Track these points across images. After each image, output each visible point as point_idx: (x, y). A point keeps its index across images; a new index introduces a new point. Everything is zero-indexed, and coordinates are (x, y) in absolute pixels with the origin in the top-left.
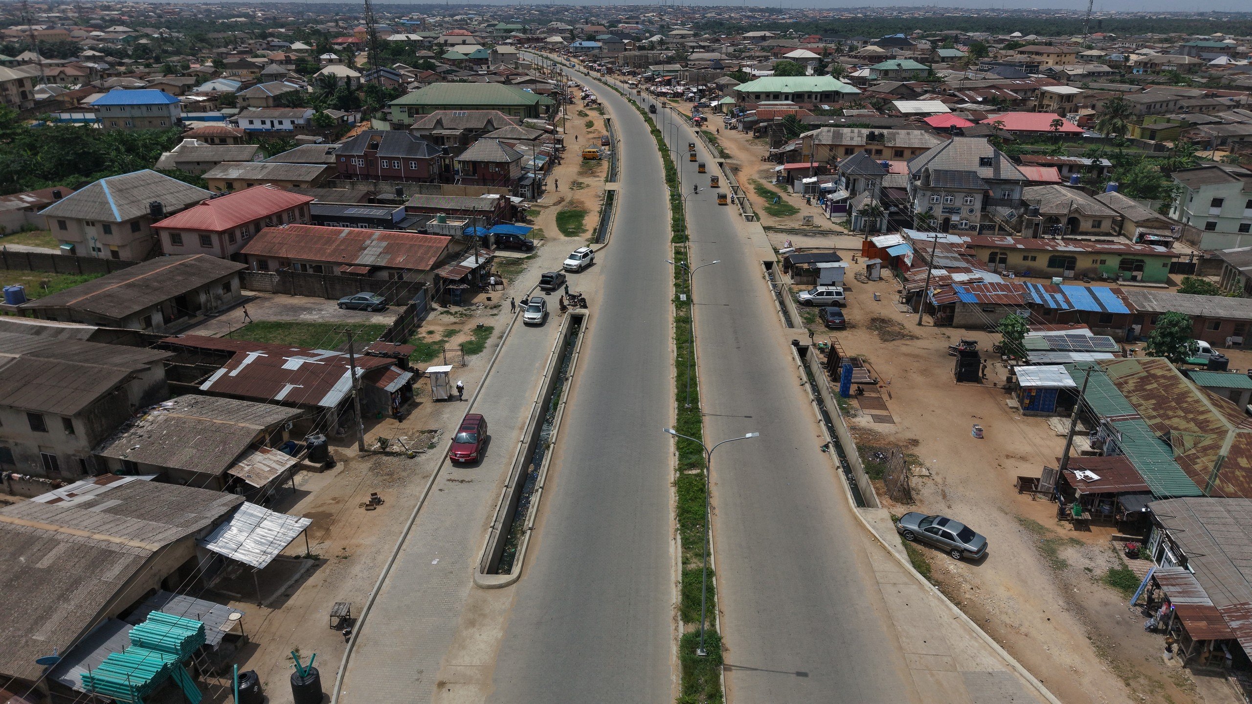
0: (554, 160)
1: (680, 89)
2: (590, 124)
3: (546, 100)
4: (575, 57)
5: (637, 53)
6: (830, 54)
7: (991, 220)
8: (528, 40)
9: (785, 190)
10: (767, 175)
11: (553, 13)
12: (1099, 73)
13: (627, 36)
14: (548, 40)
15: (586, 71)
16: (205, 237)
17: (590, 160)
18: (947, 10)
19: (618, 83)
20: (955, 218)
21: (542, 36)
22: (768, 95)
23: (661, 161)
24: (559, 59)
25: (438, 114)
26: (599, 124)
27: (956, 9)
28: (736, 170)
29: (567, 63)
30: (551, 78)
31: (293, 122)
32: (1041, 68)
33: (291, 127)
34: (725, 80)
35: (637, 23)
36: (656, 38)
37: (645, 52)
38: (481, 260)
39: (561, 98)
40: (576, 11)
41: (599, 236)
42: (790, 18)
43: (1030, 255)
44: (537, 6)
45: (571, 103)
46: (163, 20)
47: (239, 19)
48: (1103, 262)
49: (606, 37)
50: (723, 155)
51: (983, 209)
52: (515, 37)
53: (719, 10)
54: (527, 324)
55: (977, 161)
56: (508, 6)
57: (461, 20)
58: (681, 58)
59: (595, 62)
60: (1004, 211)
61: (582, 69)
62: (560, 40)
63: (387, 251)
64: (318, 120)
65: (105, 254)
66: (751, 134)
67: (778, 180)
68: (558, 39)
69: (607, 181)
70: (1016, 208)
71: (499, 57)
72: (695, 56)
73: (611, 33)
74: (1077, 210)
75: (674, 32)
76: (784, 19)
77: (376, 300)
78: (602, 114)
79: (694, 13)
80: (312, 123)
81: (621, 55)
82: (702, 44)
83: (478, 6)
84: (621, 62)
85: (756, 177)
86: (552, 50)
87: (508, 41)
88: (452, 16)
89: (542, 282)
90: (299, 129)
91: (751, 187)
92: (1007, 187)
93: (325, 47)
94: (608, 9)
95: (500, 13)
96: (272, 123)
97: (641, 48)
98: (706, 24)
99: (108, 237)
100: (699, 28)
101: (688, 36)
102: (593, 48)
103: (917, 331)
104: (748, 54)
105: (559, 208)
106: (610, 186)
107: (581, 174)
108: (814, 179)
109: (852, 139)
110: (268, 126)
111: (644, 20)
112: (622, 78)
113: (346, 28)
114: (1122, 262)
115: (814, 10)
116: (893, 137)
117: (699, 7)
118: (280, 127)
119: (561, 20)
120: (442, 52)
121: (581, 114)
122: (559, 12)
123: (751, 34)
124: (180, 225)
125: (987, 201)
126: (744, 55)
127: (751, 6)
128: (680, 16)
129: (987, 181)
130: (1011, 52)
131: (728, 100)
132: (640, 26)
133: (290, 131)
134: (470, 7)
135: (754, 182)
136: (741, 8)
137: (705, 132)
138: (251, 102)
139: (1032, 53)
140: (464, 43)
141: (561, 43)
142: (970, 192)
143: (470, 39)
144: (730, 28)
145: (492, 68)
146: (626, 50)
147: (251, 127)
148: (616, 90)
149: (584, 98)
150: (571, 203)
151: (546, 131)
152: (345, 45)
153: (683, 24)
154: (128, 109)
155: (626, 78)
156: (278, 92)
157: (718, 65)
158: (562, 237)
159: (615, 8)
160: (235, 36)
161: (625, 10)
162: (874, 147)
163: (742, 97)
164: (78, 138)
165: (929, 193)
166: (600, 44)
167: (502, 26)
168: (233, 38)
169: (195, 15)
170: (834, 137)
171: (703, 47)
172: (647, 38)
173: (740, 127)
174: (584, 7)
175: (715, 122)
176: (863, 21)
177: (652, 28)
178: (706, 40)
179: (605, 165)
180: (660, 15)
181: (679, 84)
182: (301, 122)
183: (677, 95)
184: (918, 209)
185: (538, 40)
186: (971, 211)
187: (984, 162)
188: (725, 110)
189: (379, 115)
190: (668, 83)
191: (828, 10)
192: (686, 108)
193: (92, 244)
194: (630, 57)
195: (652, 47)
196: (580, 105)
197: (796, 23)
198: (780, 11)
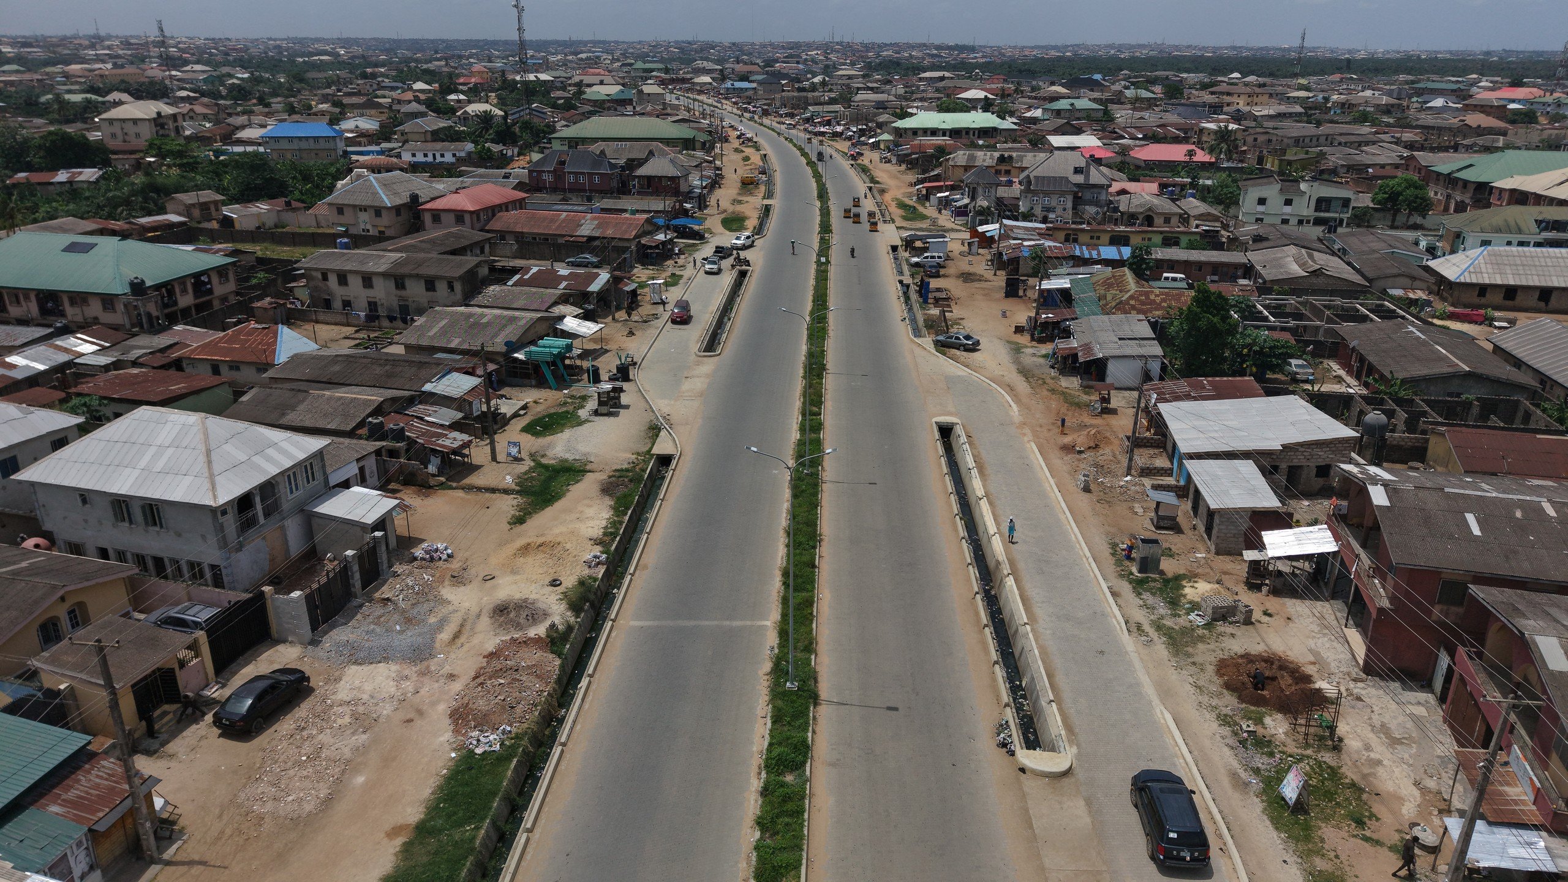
0: (715, 183)
1: (839, 129)
2: (746, 159)
3: (702, 137)
4: (726, 98)
5: (796, 94)
6: (1009, 95)
7: (1081, 218)
8: (672, 81)
9: (923, 205)
10: (910, 196)
11: (696, 51)
12: (1291, 114)
13: (785, 76)
14: (696, 80)
15: (739, 112)
16: (459, 216)
17: (748, 185)
18: (1177, 48)
19: (775, 124)
20: (1052, 216)
21: (688, 76)
22: (926, 131)
23: (814, 185)
24: (710, 101)
25: (601, 145)
26: (756, 158)
27: (1189, 47)
28: (882, 191)
29: (719, 105)
30: (704, 118)
31: (454, 155)
32: (1225, 109)
33: (453, 160)
34: (883, 118)
35: (798, 63)
36: (816, 80)
37: (804, 94)
38: (668, 237)
39: (716, 137)
40: (724, 48)
41: (759, 230)
42: (983, 57)
43: (1096, 235)
44: (676, 42)
45: (727, 141)
46: (231, 58)
47: (322, 58)
48: (1150, 239)
49: (760, 77)
50: (873, 180)
51: (1074, 208)
52: (657, 77)
53: (897, 47)
54: (707, 273)
55: (1072, 169)
56: (640, 42)
57: (588, 59)
58: (845, 98)
59: (749, 104)
60: (1091, 210)
61: (735, 110)
62: (710, 80)
63: (598, 227)
64: (479, 153)
65: (373, 232)
66: (904, 167)
67: (919, 198)
68: (707, 79)
69: (764, 198)
70: (1101, 207)
71: (645, 97)
72: (859, 97)
73: (767, 73)
74: (1150, 209)
75: (840, 73)
76: (976, 58)
77: (595, 260)
78: (758, 150)
79: (868, 51)
80: (473, 156)
81: (778, 96)
82: (870, 85)
83: (604, 42)
84: (778, 104)
85: (900, 197)
86: (700, 92)
87: (649, 82)
88: (576, 54)
89: (716, 252)
90: (460, 161)
91: (894, 204)
92: (1096, 190)
93: (449, 87)
94: (763, 46)
95: (631, 51)
96: (434, 155)
97: (803, 90)
98: (880, 64)
99: (378, 219)
100: (870, 69)
101: (856, 77)
102: (746, 89)
103: (992, 278)
104: (919, 96)
105: (723, 216)
106: (767, 202)
107: (739, 194)
108: (947, 194)
109: (984, 160)
110: (430, 159)
111: (806, 60)
112: (778, 119)
113: (456, 68)
114: (1164, 239)
115: (1015, 47)
116: (1021, 159)
117: (873, 44)
118: (442, 160)
119: (707, 59)
120: (581, 92)
121: (736, 150)
122: (705, 49)
123: (927, 75)
124: (440, 207)
125: (1078, 201)
126: (915, 96)
127: (937, 42)
128: (849, 54)
129: (1078, 185)
130: (1202, 93)
131: (886, 137)
132: (801, 66)
133: (453, 164)
134: (596, 43)
135: (897, 199)
136: (924, 45)
137: (859, 165)
138: (410, 136)
139: (1223, 93)
140: (602, 83)
141: (710, 84)
142: (1063, 194)
143: (608, 79)
144: (908, 69)
145: (638, 109)
146: (783, 91)
147: (415, 159)
148: (773, 130)
149: (739, 137)
150: (733, 213)
151: (707, 161)
152: (471, 85)
153: (853, 64)
154: (296, 141)
155: (782, 120)
156: (436, 128)
157: (881, 106)
158: (727, 232)
159: (771, 44)
160: (337, 75)
161: (783, 47)
162: (1003, 168)
163: (899, 133)
164: (264, 164)
165: (1030, 195)
166: (754, 85)
167: (639, 65)
168: (335, 78)
169: (266, 53)
170: (968, 159)
171: (872, 89)
172: (808, 80)
173: (894, 160)
174: (734, 44)
175: (870, 157)
176: (1069, 60)
177: (815, 68)
178: (877, 81)
179: (762, 188)
180: (826, 54)
181: (839, 125)
182: (463, 154)
183: (836, 135)
184: (1022, 209)
185: (683, 81)
186: (1065, 210)
187: (1078, 171)
188: (882, 146)
189: (536, 149)
190: (828, 123)
191: (1032, 48)
192: (844, 146)
193: (362, 226)
194: (788, 98)
195: (813, 88)
196: (736, 143)
197: (989, 63)
198: (972, 49)
